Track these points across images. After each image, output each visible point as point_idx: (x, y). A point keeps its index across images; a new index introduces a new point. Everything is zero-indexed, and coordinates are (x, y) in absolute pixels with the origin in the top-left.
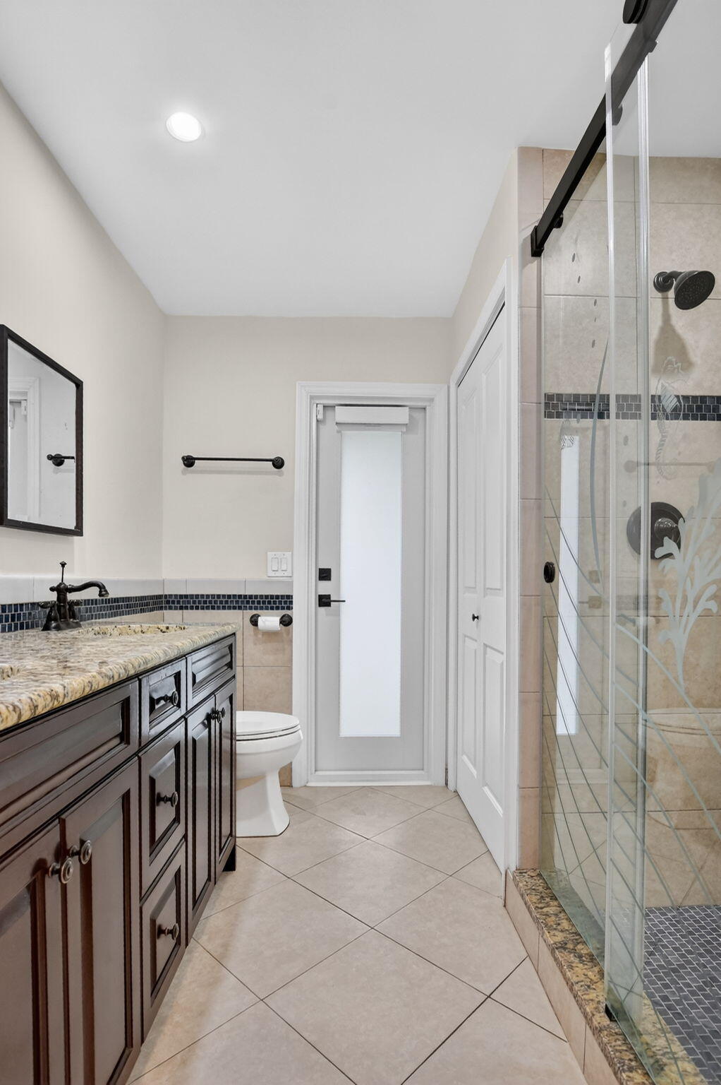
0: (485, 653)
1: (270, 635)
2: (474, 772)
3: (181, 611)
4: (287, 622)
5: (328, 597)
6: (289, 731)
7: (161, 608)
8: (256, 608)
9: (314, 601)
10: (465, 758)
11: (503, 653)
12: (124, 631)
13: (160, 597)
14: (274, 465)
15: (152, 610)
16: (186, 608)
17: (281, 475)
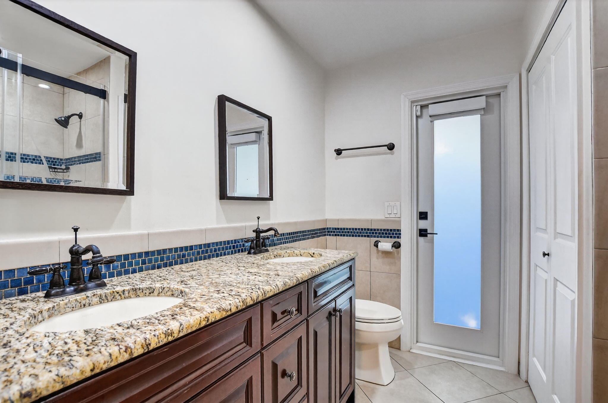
0: (555, 286)
1: (386, 253)
2: (544, 377)
3: (336, 237)
4: (397, 246)
5: (426, 230)
6: (395, 320)
7: (325, 235)
8: (378, 237)
9: (415, 233)
10: (535, 360)
11: (574, 292)
12: (291, 254)
13: (324, 229)
14: (388, 148)
15: (318, 237)
16: (338, 235)
17: (392, 154)
